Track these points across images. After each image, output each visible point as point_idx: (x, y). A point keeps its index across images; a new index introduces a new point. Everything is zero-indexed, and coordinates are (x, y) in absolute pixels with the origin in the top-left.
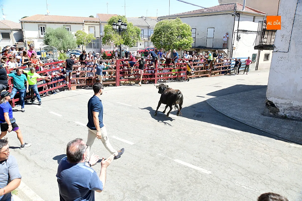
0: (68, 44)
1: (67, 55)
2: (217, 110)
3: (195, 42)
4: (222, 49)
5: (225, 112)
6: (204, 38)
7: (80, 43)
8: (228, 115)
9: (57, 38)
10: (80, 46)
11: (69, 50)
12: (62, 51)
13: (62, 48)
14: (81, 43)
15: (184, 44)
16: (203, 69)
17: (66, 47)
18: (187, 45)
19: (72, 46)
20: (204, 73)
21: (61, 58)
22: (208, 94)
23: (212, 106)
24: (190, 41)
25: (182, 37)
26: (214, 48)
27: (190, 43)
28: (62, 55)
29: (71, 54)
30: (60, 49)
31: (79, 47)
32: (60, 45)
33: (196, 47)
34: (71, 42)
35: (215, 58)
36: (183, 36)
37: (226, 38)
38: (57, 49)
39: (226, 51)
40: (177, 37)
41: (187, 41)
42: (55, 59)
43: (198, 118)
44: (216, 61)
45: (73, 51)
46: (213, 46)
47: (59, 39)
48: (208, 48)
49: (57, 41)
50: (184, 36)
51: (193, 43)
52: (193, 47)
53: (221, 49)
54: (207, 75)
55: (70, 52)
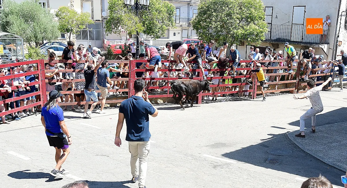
0: (43, 31)
1: (42, 50)
2: (306, 151)
3: (271, 32)
4: (319, 44)
5: (320, 156)
6: (288, 24)
7: (65, 30)
8: (326, 161)
9: (23, 20)
10: (65, 35)
11: (45, 42)
12: (33, 44)
13: (33, 39)
14: (68, 30)
15: (251, 34)
16: (286, 78)
17: (40, 36)
18: (257, 35)
19: (50, 35)
20: (286, 86)
21: (30, 56)
22: (292, 124)
23: (298, 145)
24: (261, 30)
25: (247, 21)
26: (304, 43)
27: (262, 32)
28: (32, 51)
29: (50, 48)
30: (28, 40)
31: (63, 36)
32: (29, 32)
33: (272, 40)
34: (49, 27)
35: (305, 60)
36: (249, 20)
37: (327, 25)
38: (22, 40)
39: (325, 47)
40: (238, 22)
41: (257, 28)
42: (20, 58)
43: (272, 165)
44: (307, 65)
45: (53, 44)
46: (302, 39)
47: (26, 21)
48: (293, 41)
49: (24, 26)
50: (252, 20)
51: (267, 32)
52: (266, 41)
53: (316, 44)
54: (291, 89)
55: (47, 45)
